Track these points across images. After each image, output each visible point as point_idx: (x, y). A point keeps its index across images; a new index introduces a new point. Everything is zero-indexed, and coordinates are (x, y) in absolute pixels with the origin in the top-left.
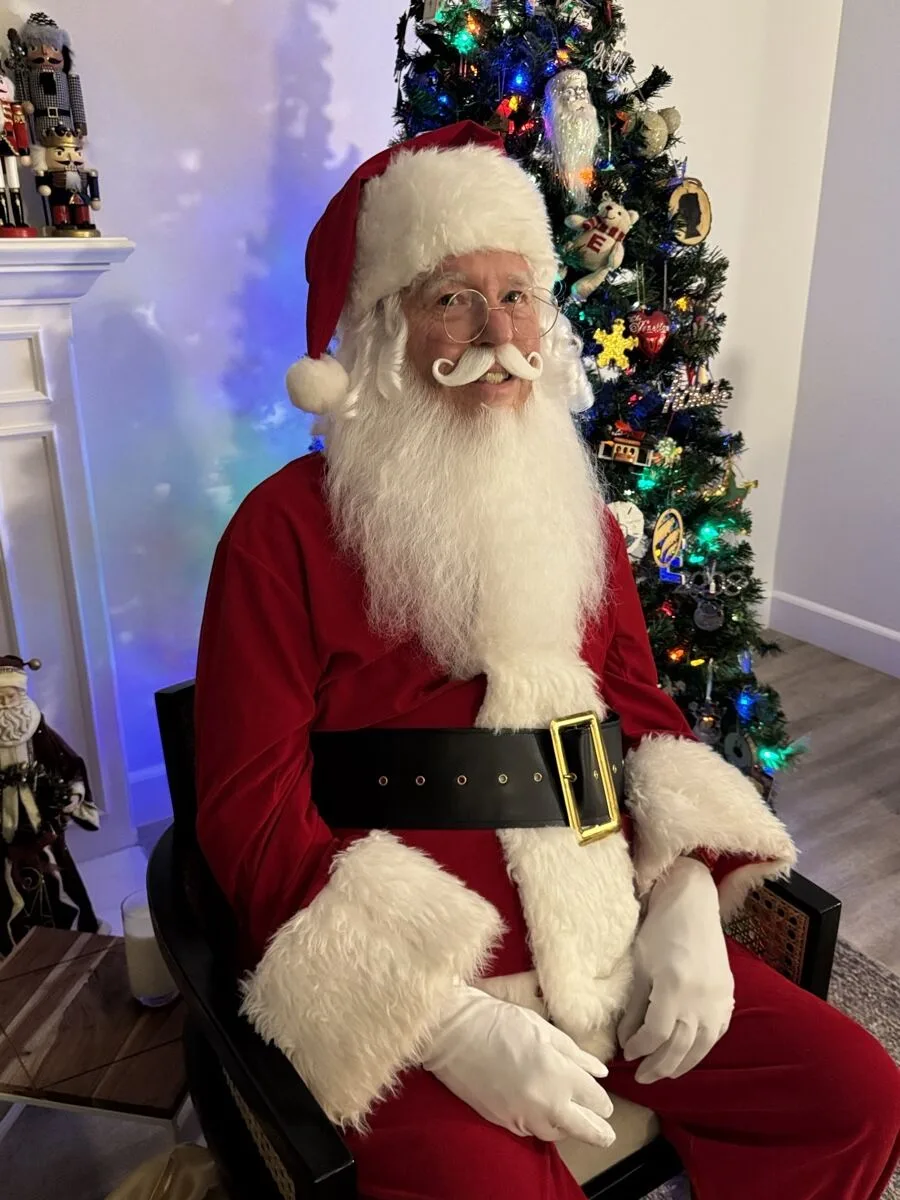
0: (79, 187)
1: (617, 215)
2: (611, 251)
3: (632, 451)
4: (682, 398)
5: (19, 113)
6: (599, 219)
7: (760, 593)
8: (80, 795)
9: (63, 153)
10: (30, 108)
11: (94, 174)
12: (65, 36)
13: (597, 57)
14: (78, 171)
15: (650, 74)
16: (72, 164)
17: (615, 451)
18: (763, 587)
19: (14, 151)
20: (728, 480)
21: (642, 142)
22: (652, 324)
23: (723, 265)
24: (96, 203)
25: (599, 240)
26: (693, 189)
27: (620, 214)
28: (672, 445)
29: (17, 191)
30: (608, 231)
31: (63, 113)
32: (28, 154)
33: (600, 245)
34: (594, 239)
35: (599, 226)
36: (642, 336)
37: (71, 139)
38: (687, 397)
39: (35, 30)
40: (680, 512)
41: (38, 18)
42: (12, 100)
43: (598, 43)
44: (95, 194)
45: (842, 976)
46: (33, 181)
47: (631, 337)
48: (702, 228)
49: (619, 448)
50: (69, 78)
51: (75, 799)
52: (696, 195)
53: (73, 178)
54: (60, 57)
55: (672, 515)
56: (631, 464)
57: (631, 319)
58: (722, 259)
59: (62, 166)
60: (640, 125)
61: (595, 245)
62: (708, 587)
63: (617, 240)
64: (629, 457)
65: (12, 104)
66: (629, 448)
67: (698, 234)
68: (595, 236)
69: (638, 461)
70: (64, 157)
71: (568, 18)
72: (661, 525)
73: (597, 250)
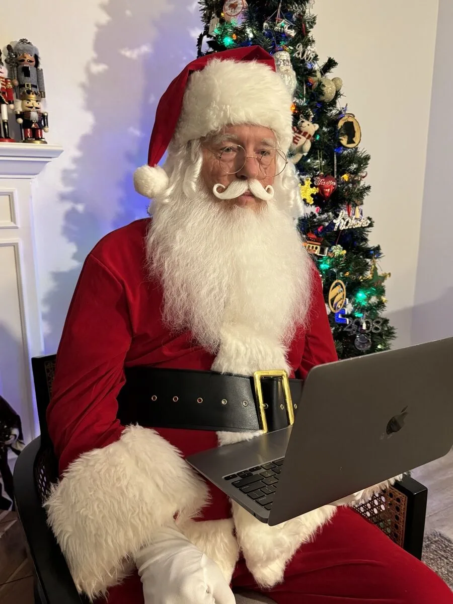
0: (37, 119)
1: (307, 126)
2: (304, 144)
3: (316, 248)
4: (345, 223)
5: (9, 83)
6: (298, 128)
7: (394, 335)
8: (15, 436)
9: (30, 103)
10: (16, 83)
11: (46, 114)
12: (36, 50)
13: (298, 52)
14: (37, 112)
15: (327, 62)
16: (34, 108)
18: (395, 331)
19: (5, 101)
20: (373, 270)
21: (321, 93)
22: (326, 182)
23: (367, 158)
24: (46, 129)
25: (297, 138)
26: (350, 120)
27: (308, 125)
28: (340, 249)
29: (6, 121)
30: (302, 134)
31: (33, 86)
32: (13, 103)
33: (298, 140)
35: (298, 131)
36: (321, 188)
37: (34, 96)
38: (348, 222)
39: (21, 46)
40: (345, 283)
41: (23, 41)
42: (7, 77)
43: (298, 44)
44: (46, 124)
45: (446, 558)
46: (15, 117)
47: (314, 188)
48: (356, 140)
49: (309, 246)
50: (37, 70)
51: (12, 437)
52: (352, 122)
53: (34, 115)
54: (33, 59)
55: (339, 284)
57: (315, 179)
58: (367, 155)
59: (30, 109)
60: (320, 84)
61: (295, 141)
62: (362, 326)
63: (307, 138)
65: (6, 79)
66: (315, 246)
67: (354, 143)
68: (297, 136)
69: (320, 254)
70: (30, 104)
71: (281, 30)
72: (333, 288)
73: (297, 143)
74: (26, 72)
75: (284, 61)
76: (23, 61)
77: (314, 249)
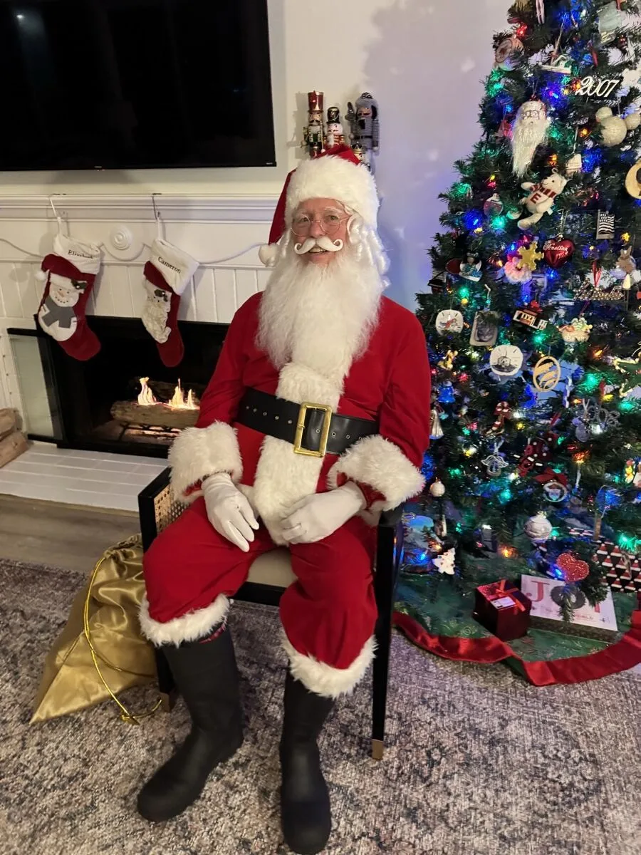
2: (543, 203)
3: (531, 319)
4: (588, 294)
5: (343, 139)
6: (541, 185)
12: (375, 101)
13: (585, 87)
17: (522, 317)
22: (555, 246)
25: (538, 197)
27: (553, 181)
28: (584, 323)
30: (545, 192)
31: (367, 137)
33: (537, 199)
34: (534, 197)
35: (540, 189)
36: (547, 252)
37: (359, 150)
38: (592, 293)
42: (342, 134)
43: (585, 78)
47: (540, 253)
49: (525, 316)
50: (374, 121)
54: (371, 111)
55: (550, 360)
56: (528, 326)
57: (545, 243)
61: (535, 199)
63: (550, 197)
64: (528, 321)
65: (340, 136)
66: (530, 317)
68: (537, 194)
69: (534, 325)
72: (540, 365)
73: (535, 202)
74: (362, 124)
75: (530, 111)
76: (360, 114)
77: (529, 319)
